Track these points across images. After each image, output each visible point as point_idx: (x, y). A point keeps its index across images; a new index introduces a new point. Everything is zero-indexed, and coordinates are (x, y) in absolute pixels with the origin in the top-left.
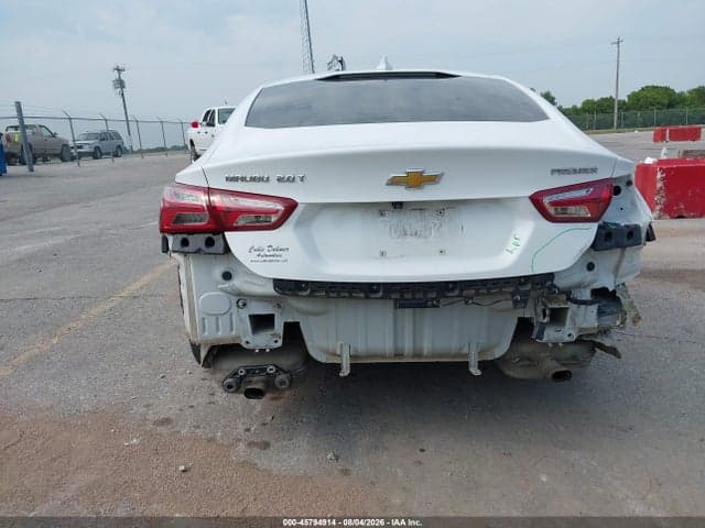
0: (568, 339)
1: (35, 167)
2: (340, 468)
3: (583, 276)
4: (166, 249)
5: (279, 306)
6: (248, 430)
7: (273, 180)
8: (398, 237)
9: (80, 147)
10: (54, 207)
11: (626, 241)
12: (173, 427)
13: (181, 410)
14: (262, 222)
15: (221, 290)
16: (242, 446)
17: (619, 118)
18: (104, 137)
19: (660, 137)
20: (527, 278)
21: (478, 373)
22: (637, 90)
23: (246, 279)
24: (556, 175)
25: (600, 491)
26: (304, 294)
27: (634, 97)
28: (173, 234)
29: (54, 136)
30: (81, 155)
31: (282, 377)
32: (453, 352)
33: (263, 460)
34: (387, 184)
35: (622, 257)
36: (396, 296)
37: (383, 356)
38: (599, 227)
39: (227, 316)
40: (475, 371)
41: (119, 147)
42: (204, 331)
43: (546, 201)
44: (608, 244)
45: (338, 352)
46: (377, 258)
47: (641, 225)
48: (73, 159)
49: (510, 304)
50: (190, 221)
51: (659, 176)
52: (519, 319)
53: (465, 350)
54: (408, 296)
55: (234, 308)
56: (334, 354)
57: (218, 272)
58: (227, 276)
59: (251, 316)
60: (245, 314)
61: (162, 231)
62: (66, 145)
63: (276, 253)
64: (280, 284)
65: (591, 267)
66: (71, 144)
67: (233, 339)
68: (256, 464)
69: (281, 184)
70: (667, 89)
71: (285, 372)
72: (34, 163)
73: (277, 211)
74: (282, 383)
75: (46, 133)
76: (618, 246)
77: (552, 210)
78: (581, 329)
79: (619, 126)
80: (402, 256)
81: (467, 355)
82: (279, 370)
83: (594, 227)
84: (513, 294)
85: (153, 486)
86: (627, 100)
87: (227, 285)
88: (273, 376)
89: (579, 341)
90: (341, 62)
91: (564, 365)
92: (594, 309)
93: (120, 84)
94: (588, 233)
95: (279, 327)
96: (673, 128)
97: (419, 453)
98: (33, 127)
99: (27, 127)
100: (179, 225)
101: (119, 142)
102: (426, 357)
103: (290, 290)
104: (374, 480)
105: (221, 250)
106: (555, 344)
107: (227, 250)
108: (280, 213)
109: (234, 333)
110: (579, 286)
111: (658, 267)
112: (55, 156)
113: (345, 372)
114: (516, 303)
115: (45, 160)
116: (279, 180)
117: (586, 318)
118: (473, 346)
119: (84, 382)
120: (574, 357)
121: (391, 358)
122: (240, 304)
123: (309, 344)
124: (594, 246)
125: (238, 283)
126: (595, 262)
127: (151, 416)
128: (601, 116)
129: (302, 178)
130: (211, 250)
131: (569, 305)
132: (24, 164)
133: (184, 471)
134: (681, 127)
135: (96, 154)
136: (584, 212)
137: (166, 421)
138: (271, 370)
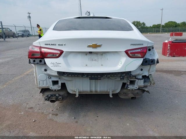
0: (136, 88)
1: (6, 39)
2: (75, 121)
3: (139, 72)
4: (30, 63)
5: (60, 78)
6: (53, 111)
7: (57, 45)
8: (91, 61)
9: (18, 34)
10: (9, 50)
11: (151, 63)
12: (33, 109)
13: (36, 105)
14: (54, 56)
15: (44, 74)
16: (50, 115)
17: (162, 30)
18: (25, 31)
19: (172, 35)
20: (124, 72)
21: (112, 97)
22: (167, 22)
23: (51, 71)
24: (132, 45)
25: (142, 128)
26: (65, 75)
27: (166, 24)
28: (31, 59)
29: (11, 31)
30: (18, 36)
31: (60, 97)
32: (105, 91)
33: (56, 119)
34: (88, 47)
35: (150, 67)
36: (90, 76)
37: (87, 92)
38: (144, 59)
39: (46, 81)
40: (111, 96)
41: (29, 34)
42: (40, 84)
43: (129, 52)
44: (146, 64)
45: (75, 91)
46: (85, 66)
47: (155, 59)
48: (16, 37)
49: (120, 79)
50: (36, 55)
51: (169, 45)
52: (123, 83)
53: (109, 91)
54: (93, 76)
55: (48, 79)
56: (74, 91)
57: (43, 69)
58: (46, 70)
59: (52, 81)
60: (51, 80)
61: (29, 58)
62: (14, 33)
63: (58, 64)
64: (59, 73)
65: (142, 70)
66: (16, 33)
67: (48, 87)
68: (54, 120)
69: (59, 46)
70: (175, 22)
71: (61, 96)
72: (6, 38)
73: (58, 53)
74: (60, 99)
75: (9, 30)
76: (149, 64)
77: (131, 55)
78: (139, 86)
79: (162, 32)
80: (92, 66)
81: (109, 92)
82: (59, 95)
83: (142, 59)
84: (120, 77)
85: (26, 125)
86: (164, 25)
87: (46, 72)
88: (58, 97)
89: (139, 89)
90: (89, 13)
91: (134, 95)
92: (143, 81)
93: (30, 17)
94: (141, 61)
95: (60, 84)
96: (175, 32)
97: (97, 117)
98: (5, 28)
99: (4, 28)
100: (33, 57)
101: (29, 33)
102: (99, 92)
103: (62, 74)
104: (84, 124)
105: (43, 63)
106: (132, 90)
107: (45, 63)
108: (59, 54)
109: (48, 85)
110: (139, 75)
111: (166, 69)
112: (11, 36)
113: (77, 96)
114: (121, 79)
115: (9, 37)
116: (59, 45)
117: (140, 83)
118: (111, 90)
119: (11, 97)
120: (137, 93)
121: (89, 92)
122: (49, 78)
123: (68, 89)
124: (142, 64)
125: (48, 72)
126: (142, 68)
127: (28, 106)
128: (157, 29)
129: (65, 45)
130: (41, 63)
131: (136, 79)
132: (3, 38)
133: (34, 121)
134: (177, 32)
135: (23, 36)
136: (139, 55)
137: (32, 108)
138: (57, 95)
